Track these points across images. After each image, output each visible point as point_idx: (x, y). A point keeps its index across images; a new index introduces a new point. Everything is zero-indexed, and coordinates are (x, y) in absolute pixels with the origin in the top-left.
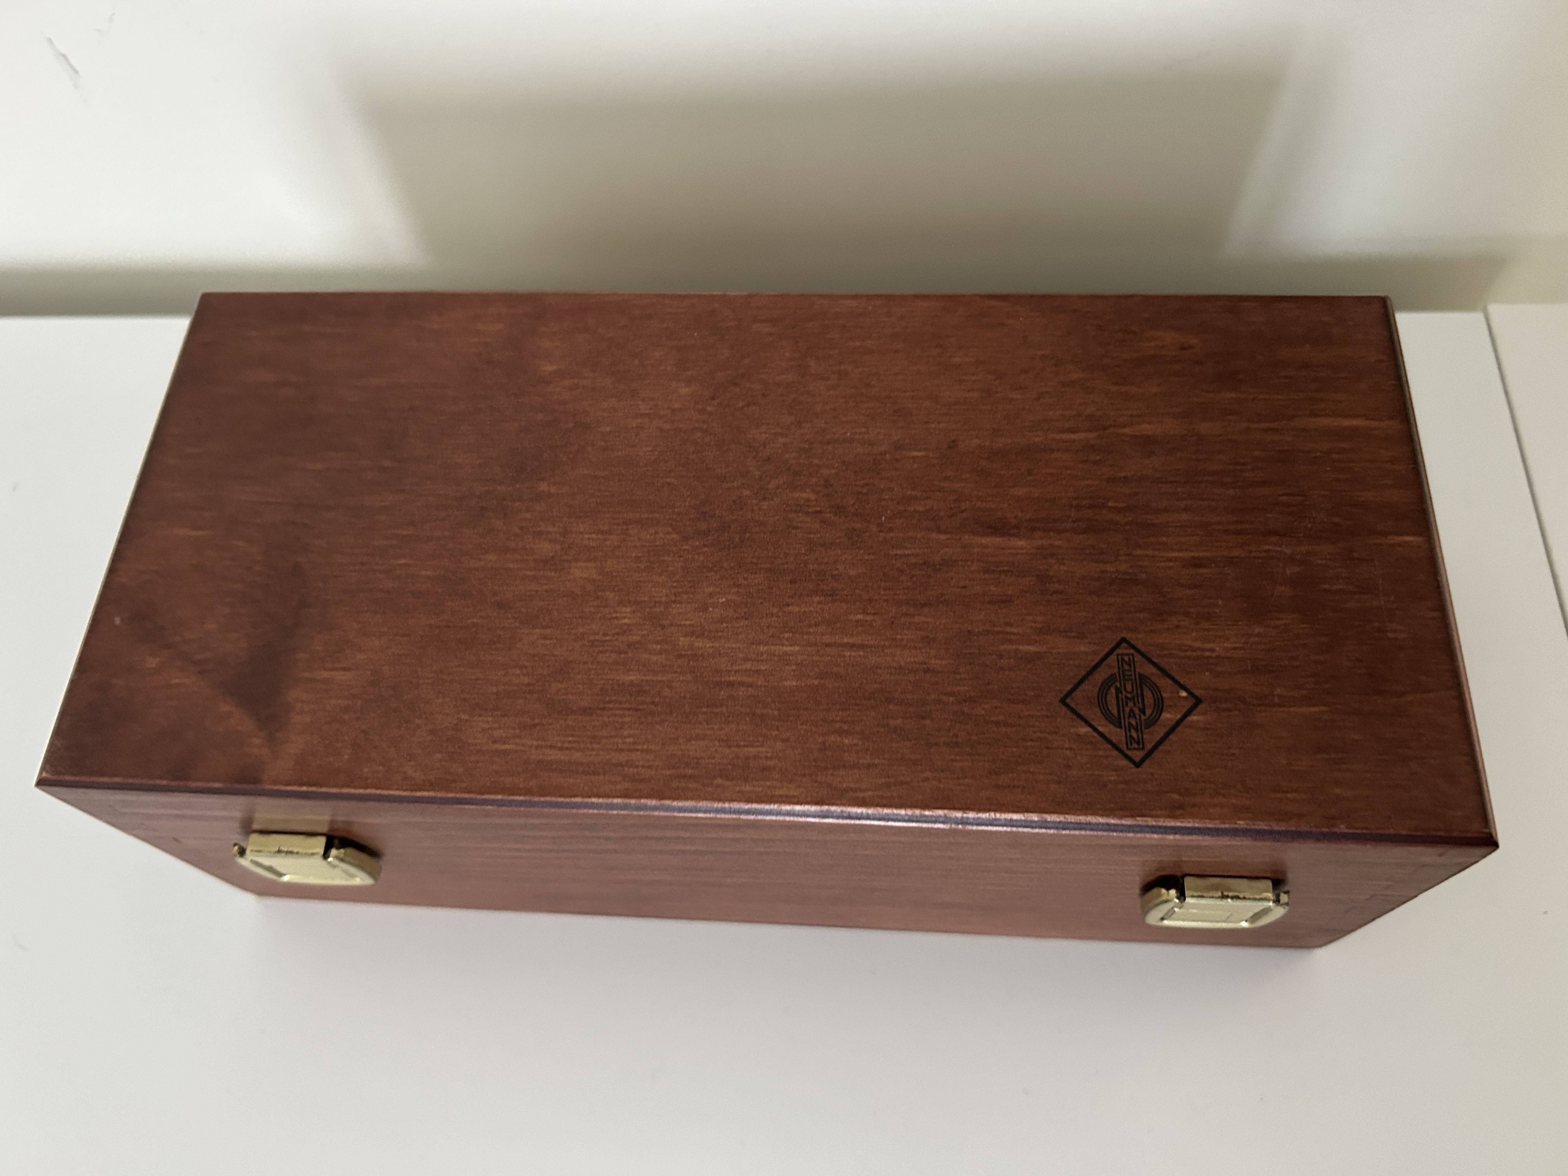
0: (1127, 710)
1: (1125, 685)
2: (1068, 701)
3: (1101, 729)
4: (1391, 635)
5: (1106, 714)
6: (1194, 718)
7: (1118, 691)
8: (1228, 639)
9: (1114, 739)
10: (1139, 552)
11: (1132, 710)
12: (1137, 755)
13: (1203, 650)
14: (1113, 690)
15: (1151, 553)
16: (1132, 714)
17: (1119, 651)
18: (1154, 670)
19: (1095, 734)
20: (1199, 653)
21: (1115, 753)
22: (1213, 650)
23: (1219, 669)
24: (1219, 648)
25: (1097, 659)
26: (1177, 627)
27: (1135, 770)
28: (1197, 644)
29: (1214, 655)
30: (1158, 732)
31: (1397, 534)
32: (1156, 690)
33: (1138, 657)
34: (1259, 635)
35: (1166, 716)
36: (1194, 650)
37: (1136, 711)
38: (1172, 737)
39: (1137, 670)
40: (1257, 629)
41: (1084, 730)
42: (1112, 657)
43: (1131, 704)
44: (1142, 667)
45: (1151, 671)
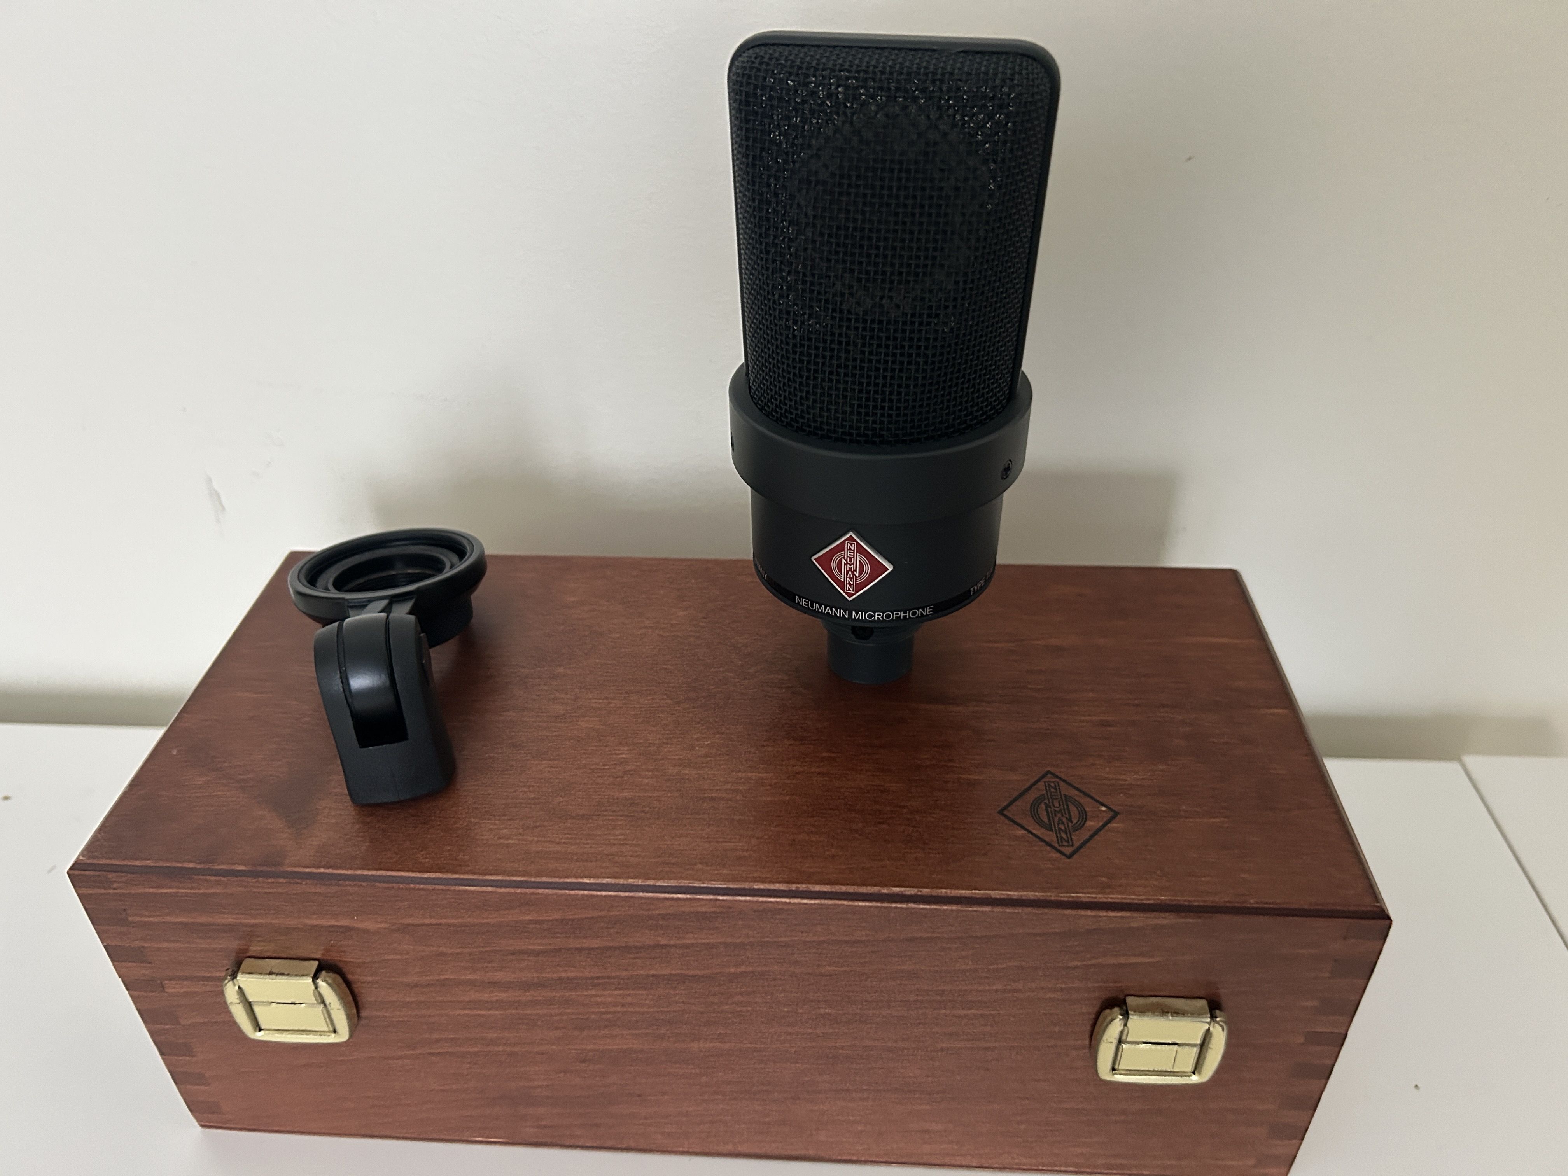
0: (1056, 819)
1: (1053, 802)
2: (1005, 812)
3: (1034, 832)
4: (1272, 771)
5: (1040, 823)
6: (1113, 825)
7: (1047, 806)
8: (1136, 773)
9: (1047, 839)
10: (1056, 716)
11: (1060, 819)
12: (1068, 850)
13: (1117, 780)
14: (1043, 806)
15: (1066, 717)
16: (1060, 822)
17: (1045, 780)
18: (1077, 792)
19: (1030, 835)
20: (1113, 782)
21: (1048, 848)
22: (1125, 780)
23: (1131, 792)
24: (1130, 779)
25: (1028, 785)
26: (1093, 764)
27: (1068, 860)
28: (1111, 776)
29: (1127, 783)
30: (1085, 834)
31: (1268, 708)
32: (1079, 805)
33: (1062, 784)
34: (1162, 771)
35: (1088, 823)
36: (1109, 780)
37: (1064, 820)
38: (1097, 838)
39: (1062, 793)
40: (1161, 767)
41: (1021, 832)
42: (1040, 783)
43: (1059, 815)
44: (1066, 790)
45: (1073, 793)
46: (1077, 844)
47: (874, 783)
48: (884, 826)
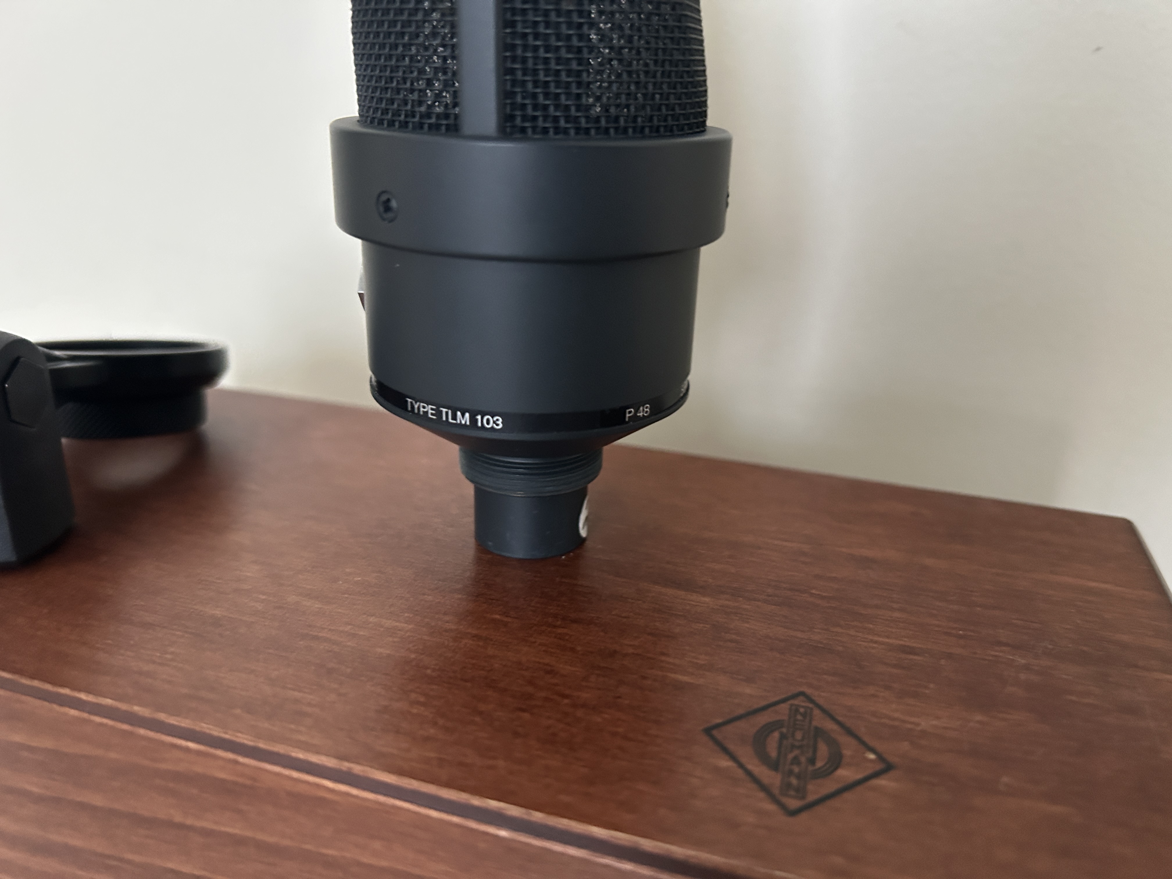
0: (791, 756)
1: (793, 733)
3: (750, 767)
5: (762, 757)
6: (881, 782)
7: (783, 737)
8: (938, 718)
9: (766, 781)
11: (796, 758)
12: (792, 803)
13: (904, 721)
14: (776, 735)
15: (852, 632)
16: (796, 761)
17: (793, 702)
18: (836, 727)
19: (741, 771)
20: (898, 723)
21: (762, 795)
22: (918, 724)
23: (922, 742)
24: (925, 724)
25: (763, 703)
26: (873, 696)
27: (786, 818)
28: (896, 715)
29: (919, 728)
30: (829, 786)
32: (832, 743)
34: (980, 722)
35: (842, 772)
36: (892, 719)
37: (803, 759)
38: (847, 795)
39: (815, 723)
40: (979, 717)
41: (725, 763)
43: (796, 752)
46: (811, 798)
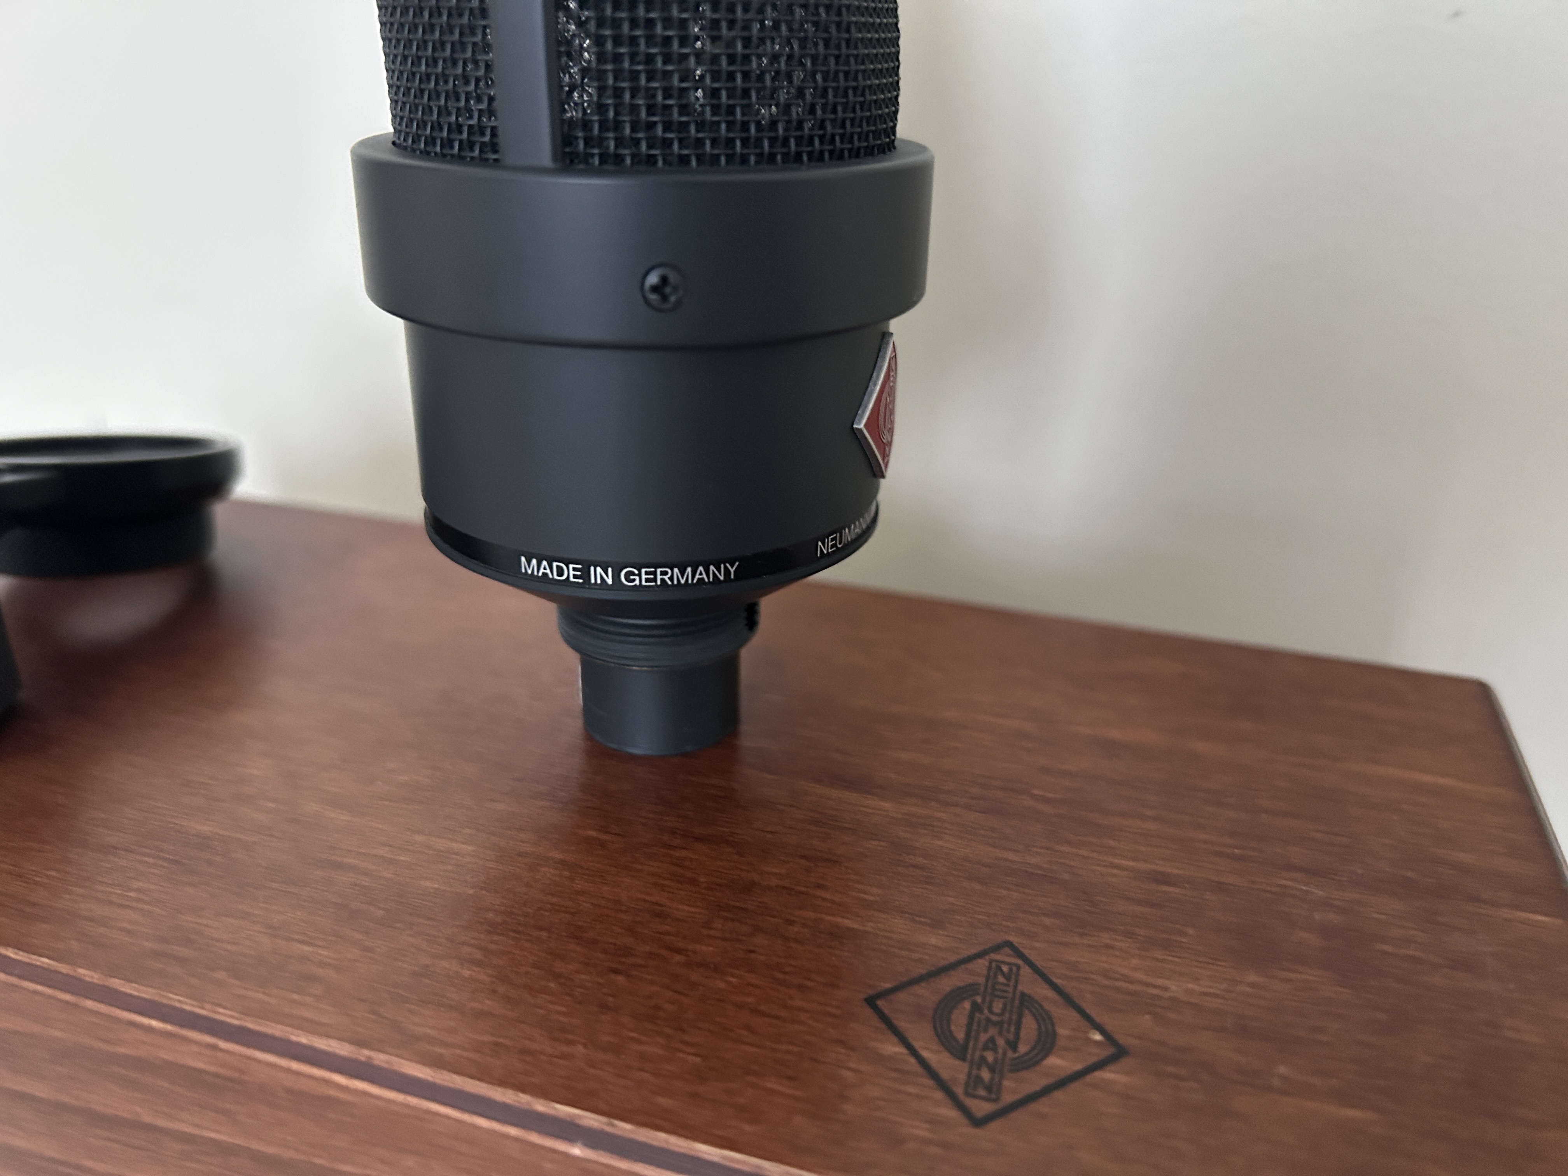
0: (984, 1037)
1: (991, 1002)
2: (880, 1003)
3: (925, 1054)
4: (1510, 1034)
5: (945, 1039)
6: (1107, 1075)
7: (976, 1008)
8: (1195, 979)
9: (945, 1075)
11: (992, 1040)
12: (980, 1108)
13: (1148, 985)
14: (967, 1005)
16: (991, 1044)
17: (993, 956)
18: (1051, 994)
19: (912, 1060)
20: (1138, 988)
21: (939, 1095)
23: (1172, 1015)
25: (953, 958)
26: (1108, 946)
27: (970, 1130)
28: (1138, 975)
29: (1168, 995)
30: (1034, 1081)
32: (1045, 1020)
33: (1026, 971)
34: (1253, 985)
35: (1053, 1061)
36: (1131, 981)
37: (1001, 1042)
38: (1058, 1095)
39: (1020, 988)
40: (1252, 978)
41: (893, 1048)
42: (981, 961)
43: (992, 1031)
44: (1029, 984)
45: (1042, 992)
46: (1008, 1098)
47: (648, 898)
48: (620, 979)
